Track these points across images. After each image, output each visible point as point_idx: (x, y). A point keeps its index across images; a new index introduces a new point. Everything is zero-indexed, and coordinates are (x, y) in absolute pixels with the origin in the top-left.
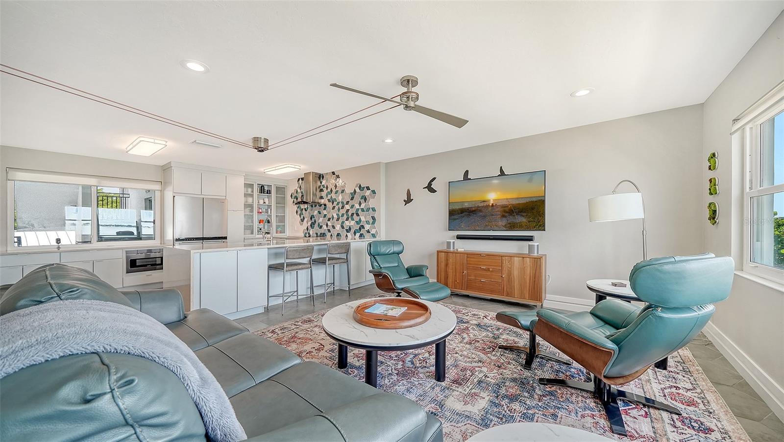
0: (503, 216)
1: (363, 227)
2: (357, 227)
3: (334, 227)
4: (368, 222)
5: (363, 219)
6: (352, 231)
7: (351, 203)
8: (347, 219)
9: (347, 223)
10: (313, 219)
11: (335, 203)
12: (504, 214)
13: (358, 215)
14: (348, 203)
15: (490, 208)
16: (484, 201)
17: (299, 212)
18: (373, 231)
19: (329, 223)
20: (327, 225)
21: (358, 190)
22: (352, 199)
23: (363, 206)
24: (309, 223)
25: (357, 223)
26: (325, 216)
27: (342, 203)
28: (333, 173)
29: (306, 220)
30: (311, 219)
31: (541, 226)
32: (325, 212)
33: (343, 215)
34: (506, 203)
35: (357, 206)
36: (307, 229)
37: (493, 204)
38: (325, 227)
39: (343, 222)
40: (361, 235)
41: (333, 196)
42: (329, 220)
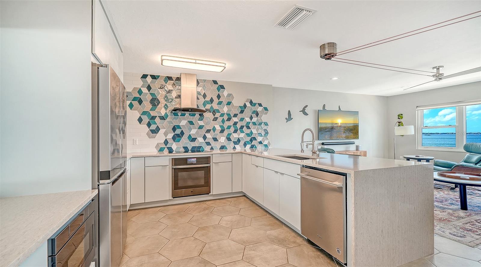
0: (344, 132)
1: (255, 139)
2: (248, 139)
3: (215, 139)
4: (260, 135)
5: (254, 131)
6: (242, 143)
7: (240, 116)
8: (236, 131)
9: (235, 136)
10: (178, 131)
11: (217, 115)
12: (344, 131)
13: (248, 127)
14: (235, 115)
15: (339, 128)
16: (336, 124)
17: (146, 119)
18: (266, 142)
19: (208, 136)
20: (205, 137)
21: (248, 104)
22: (242, 112)
23: (255, 120)
24: (170, 136)
25: (248, 135)
26: (201, 127)
27: (228, 115)
28: (215, 82)
29: (162, 131)
30: (174, 129)
31: (357, 137)
32: (201, 123)
33: (229, 127)
34: (345, 126)
35: (248, 120)
36: (166, 142)
37: (340, 126)
38: (201, 140)
39: (229, 134)
40: (252, 147)
41: (215, 106)
42: (208, 131)
